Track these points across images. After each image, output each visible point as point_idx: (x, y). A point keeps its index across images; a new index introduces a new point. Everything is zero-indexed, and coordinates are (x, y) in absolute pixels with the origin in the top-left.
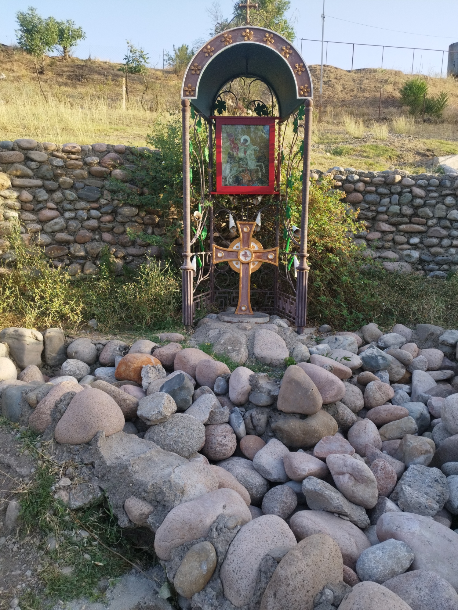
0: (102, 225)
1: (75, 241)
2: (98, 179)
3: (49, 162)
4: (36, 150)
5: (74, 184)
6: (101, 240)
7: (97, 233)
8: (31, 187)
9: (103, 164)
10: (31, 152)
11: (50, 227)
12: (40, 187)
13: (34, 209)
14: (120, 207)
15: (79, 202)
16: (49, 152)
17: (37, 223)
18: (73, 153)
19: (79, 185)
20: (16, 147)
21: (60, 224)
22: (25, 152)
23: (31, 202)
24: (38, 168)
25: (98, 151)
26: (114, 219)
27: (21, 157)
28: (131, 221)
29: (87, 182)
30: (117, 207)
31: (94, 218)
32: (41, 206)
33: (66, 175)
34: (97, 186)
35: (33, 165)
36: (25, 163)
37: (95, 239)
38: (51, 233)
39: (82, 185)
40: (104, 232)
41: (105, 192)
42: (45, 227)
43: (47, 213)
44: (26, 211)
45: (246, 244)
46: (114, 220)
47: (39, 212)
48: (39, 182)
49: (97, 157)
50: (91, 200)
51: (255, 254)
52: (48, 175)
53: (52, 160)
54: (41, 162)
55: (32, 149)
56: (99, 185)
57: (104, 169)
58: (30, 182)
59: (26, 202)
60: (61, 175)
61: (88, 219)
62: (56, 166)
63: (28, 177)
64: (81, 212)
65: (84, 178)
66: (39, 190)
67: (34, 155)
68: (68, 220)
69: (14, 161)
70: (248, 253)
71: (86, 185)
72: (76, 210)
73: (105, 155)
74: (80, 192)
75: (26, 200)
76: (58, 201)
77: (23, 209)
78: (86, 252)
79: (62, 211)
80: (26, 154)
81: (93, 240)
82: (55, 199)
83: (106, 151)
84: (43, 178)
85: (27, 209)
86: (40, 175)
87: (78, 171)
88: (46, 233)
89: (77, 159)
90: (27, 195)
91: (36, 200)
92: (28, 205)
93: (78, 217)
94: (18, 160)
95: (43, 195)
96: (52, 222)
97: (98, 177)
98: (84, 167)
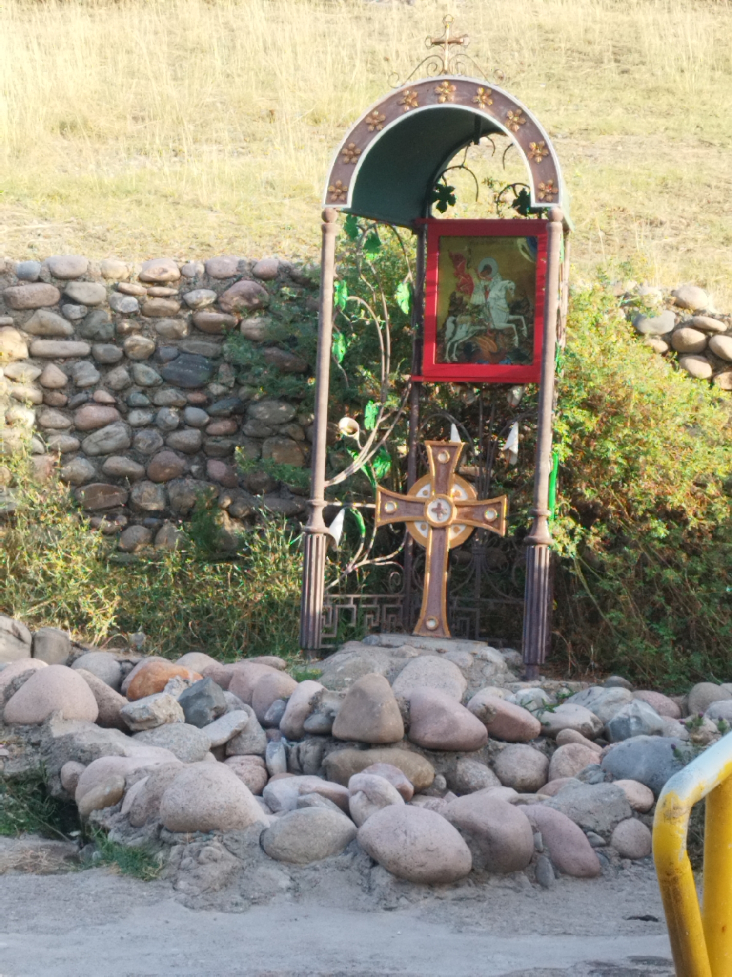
0: (209, 443)
1: (146, 477)
2: (211, 338)
3: (110, 304)
4: (85, 280)
5: (156, 350)
6: (204, 474)
7: (196, 459)
8: (66, 358)
9: (223, 307)
10: (74, 284)
11: (96, 444)
12: (83, 357)
13: (66, 405)
14: (255, 403)
15: (163, 389)
16: (111, 283)
17: (72, 433)
18: (161, 283)
19: (168, 352)
20: (46, 276)
21: (118, 437)
22: (63, 284)
23: (63, 388)
24: (84, 318)
25: (216, 278)
26: (239, 428)
27: (53, 296)
28: (278, 434)
29: (184, 345)
30: (248, 401)
31: (192, 426)
32: (82, 396)
33: (140, 331)
34: (206, 353)
35: (75, 311)
36: (61, 307)
37: (190, 473)
38: (96, 455)
39: (172, 351)
40: (212, 457)
41: (223, 368)
42: (86, 443)
43: (92, 413)
44: (51, 406)
45: (442, 487)
46: (238, 431)
47: (77, 411)
48: (83, 347)
49: (213, 289)
50: (188, 385)
51: (461, 509)
52: (103, 333)
53: (114, 299)
54: (91, 306)
55: (75, 278)
56: (211, 353)
57: (221, 317)
58: (65, 348)
59: (52, 389)
60: (129, 332)
61: (180, 427)
62: (122, 313)
63: (62, 336)
64: (166, 411)
65: (178, 337)
66: (81, 363)
67: (78, 291)
68: (136, 428)
69: (39, 304)
70: (444, 505)
71: (181, 352)
72: (157, 406)
73: (230, 286)
74: (168, 366)
75: (53, 385)
76: (118, 387)
77: (44, 404)
78: (168, 502)
79: (124, 408)
80: (64, 288)
81: (186, 474)
82: (113, 383)
83: (235, 276)
84: (94, 338)
85: (54, 402)
86: (86, 332)
87: (166, 323)
88: (86, 455)
89: (167, 297)
90: (55, 375)
91: (73, 385)
92: (57, 395)
93: (158, 422)
94: (46, 303)
95: (88, 374)
96: (100, 433)
97: (210, 334)
98: (181, 313)
